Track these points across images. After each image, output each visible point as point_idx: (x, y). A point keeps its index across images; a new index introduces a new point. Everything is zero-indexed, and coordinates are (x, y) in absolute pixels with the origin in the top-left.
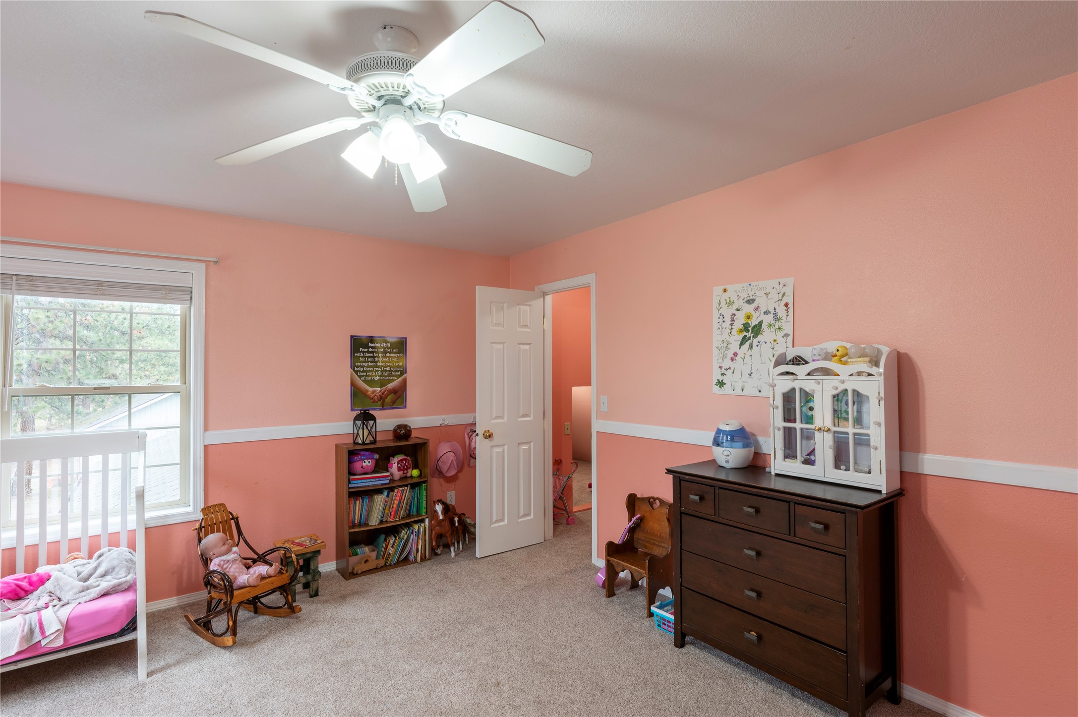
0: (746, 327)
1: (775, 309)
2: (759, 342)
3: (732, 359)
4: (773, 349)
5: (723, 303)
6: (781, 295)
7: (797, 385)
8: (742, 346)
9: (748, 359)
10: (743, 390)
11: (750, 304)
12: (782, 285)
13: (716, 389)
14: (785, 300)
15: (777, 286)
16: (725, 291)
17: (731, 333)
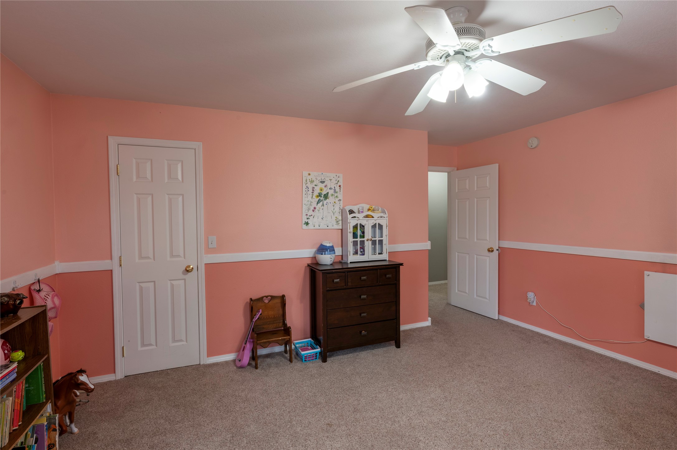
0: (320, 195)
1: (335, 187)
2: (327, 202)
3: (313, 211)
4: (334, 206)
5: (308, 181)
6: (337, 181)
7: (359, 222)
8: (318, 204)
9: (321, 211)
10: (319, 226)
11: (323, 183)
12: (337, 177)
13: (304, 227)
14: (339, 184)
15: (335, 177)
16: (309, 174)
17: (312, 197)
